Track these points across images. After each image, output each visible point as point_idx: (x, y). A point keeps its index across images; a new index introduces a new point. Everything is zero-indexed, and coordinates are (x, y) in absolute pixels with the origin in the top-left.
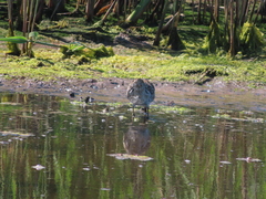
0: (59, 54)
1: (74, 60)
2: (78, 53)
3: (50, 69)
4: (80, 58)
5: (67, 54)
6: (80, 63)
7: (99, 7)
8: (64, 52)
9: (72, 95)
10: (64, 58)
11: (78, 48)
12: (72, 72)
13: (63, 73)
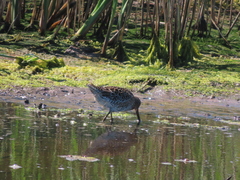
0: (14, 65)
1: (29, 70)
2: (32, 63)
3: (7, 79)
4: (34, 68)
5: (23, 64)
6: (34, 73)
7: (51, 22)
8: (20, 63)
9: (27, 102)
10: (19, 68)
11: (32, 59)
12: (27, 81)
13: (19, 82)
